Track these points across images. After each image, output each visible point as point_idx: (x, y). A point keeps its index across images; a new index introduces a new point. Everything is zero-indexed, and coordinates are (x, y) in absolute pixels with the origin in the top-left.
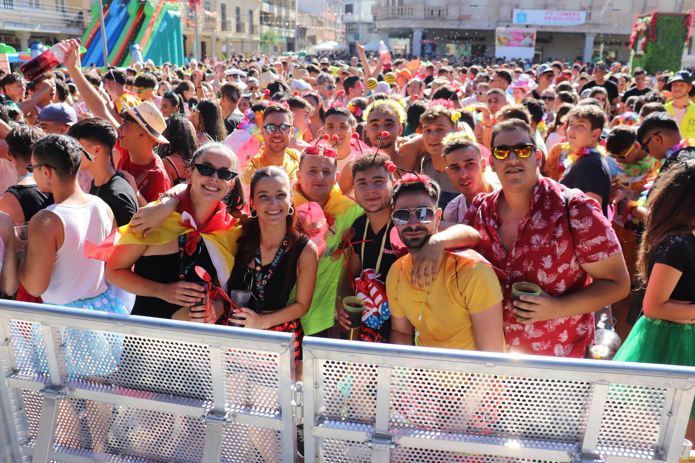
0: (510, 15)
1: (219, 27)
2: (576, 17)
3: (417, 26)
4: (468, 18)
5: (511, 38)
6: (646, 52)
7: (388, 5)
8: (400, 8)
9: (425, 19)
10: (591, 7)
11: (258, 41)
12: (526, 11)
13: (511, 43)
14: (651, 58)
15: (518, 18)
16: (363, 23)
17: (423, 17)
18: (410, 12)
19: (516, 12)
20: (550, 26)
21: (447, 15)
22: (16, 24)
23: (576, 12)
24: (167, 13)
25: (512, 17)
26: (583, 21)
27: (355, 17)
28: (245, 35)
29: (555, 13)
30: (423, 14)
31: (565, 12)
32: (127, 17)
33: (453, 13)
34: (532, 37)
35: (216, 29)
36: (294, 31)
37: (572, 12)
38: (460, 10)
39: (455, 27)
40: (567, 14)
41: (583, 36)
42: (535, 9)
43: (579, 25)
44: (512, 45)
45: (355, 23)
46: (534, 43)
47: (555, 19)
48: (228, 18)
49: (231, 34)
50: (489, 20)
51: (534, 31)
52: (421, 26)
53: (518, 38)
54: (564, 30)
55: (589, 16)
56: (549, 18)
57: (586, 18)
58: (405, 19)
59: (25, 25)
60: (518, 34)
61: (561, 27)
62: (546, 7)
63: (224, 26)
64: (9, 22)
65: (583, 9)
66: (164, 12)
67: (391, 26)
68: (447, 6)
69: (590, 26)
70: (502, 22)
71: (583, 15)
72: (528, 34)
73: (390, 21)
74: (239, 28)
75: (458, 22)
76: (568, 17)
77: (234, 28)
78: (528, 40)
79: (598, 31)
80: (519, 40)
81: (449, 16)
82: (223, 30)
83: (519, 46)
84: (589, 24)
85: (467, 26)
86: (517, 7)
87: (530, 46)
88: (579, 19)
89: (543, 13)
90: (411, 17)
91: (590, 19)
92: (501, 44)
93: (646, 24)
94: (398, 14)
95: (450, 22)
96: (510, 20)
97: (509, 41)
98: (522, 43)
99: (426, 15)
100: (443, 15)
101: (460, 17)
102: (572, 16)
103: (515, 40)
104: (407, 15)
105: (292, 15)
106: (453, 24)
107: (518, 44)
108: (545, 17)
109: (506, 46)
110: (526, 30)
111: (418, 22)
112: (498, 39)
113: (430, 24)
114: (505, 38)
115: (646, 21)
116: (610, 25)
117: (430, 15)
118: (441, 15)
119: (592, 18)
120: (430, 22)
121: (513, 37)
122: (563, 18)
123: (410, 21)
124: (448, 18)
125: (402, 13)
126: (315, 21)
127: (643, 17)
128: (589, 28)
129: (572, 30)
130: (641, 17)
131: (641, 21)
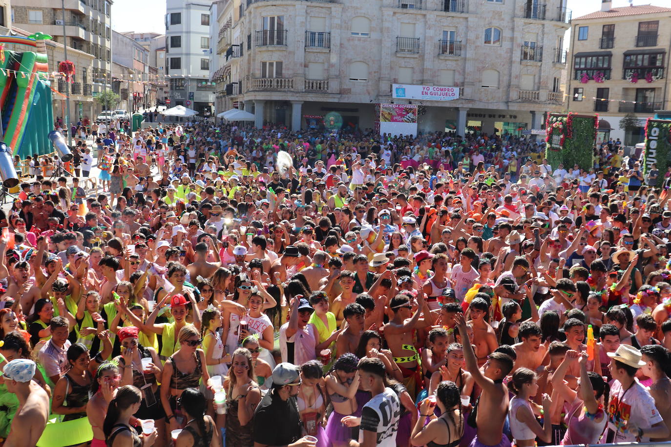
0: (389, 90)
2: (451, 93)
3: (297, 99)
4: (348, 91)
5: (394, 113)
6: (564, 147)
7: (264, 76)
8: (279, 80)
9: (305, 92)
10: (463, 84)
11: (91, 104)
12: (404, 86)
13: (395, 118)
14: (569, 153)
15: (397, 93)
17: (304, 91)
18: (290, 84)
19: (395, 86)
20: (427, 101)
21: (327, 88)
23: (450, 88)
24: (40, 84)
25: (391, 91)
26: (457, 96)
27: (183, 73)
28: (80, 97)
29: (431, 88)
30: (304, 87)
31: (440, 87)
33: (334, 86)
34: (414, 113)
36: (110, 85)
37: (447, 88)
38: (341, 83)
39: (336, 100)
40: (442, 90)
41: (457, 109)
42: (412, 84)
43: (454, 100)
44: (396, 121)
45: (183, 79)
46: (416, 117)
47: (431, 94)
50: (369, 94)
51: (415, 106)
52: (301, 99)
53: (402, 114)
54: (440, 105)
55: (462, 92)
56: (426, 94)
57: (460, 94)
58: (285, 91)
60: (401, 109)
61: (437, 102)
62: (422, 82)
65: (456, 85)
66: (36, 83)
67: (268, 98)
68: (328, 79)
69: (464, 101)
70: (381, 96)
71: (457, 90)
72: (411, 109)
73: (268, 93)
75: (339, 96)
76: (443, 92)
77: (70, 90)
78: (410, 115)
79: (470, 106)
80: (403, 116)
81: (329, 89)
83: (402, 121)
84: (462, 99)
85: (346, 100)
86: (395, 81)
87: (413, 121)
88: (453, 95)
89: (420, 88)
90: (292, 90)
91: (463, 95)
92: (386, 119)
93: (562, 124)
94: (278, 86)
95: (331, 96)
96: (390, 94)
97: (392, 116)
98: (406, 119)
99: (307, 88)
100: (324, 88)
101: (341, 90)
102: (446, 91)
103: (399, 115)
104: (287, 87)
105: (108, 67)
106: (334, 98)
107: (401, 119)
108: (423, 93)
109: (389, 121)
110: (409, 106)
111: (298, 95)
112: (383, 115)
113: (311, 98)
114: (389, 113)
115: (561, 121)
116: (480, 101)
117: (311, 88)
118: (322, 89)
119: (465, 94)
120: (311, 95)
121: (396, 112)
122: (439, 94)
123: (290, 94)
124: (329, 91)
125: (281, 85)
126: (126, 72)
127: (557, 116)
128: (462, 103)
129: (448, 105)
130: (555, 116)
131: (555, 119)
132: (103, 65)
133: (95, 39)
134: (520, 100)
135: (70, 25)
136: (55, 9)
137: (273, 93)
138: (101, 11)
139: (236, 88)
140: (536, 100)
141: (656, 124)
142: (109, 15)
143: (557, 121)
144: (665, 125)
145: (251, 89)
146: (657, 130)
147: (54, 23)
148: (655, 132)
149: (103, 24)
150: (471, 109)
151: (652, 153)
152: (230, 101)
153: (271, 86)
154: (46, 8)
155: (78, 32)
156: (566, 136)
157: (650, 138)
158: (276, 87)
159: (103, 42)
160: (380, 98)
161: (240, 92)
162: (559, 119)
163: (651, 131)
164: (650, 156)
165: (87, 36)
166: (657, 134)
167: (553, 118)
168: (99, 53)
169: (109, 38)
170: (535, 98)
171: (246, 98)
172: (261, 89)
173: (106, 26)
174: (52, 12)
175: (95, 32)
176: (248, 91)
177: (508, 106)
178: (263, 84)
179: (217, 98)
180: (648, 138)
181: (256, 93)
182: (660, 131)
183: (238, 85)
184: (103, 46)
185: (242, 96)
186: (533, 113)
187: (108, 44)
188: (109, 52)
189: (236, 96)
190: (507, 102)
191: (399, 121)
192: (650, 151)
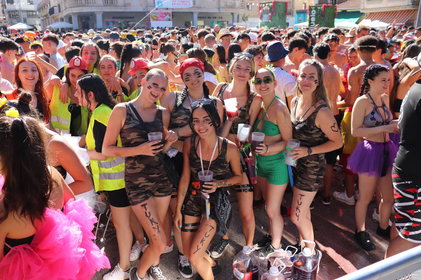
0: (153, 3)
2: (188, 4)
3: (99, 10)
4: (129, 4)
5: (158, 16)
6: (272, 20)
9: (104, 6)
15: (158, 4)
16: (23, 11)
17: (102, 5)
18: (94, 2)
19: (156, 1)
20: (176, 9)
21: (117, 3)
23: (188, 1)
25: (154, 3)
26: (192, 5)
29: (177, 1)
30: (102, 3)
34: (169, 15)
37: (186, 1)
39: (122, 10)
41: (192, 13)
43: (190, 8)
44: (160, 20)
46: (171, 18)
47: (177, 4)
50: (142, 5)
51: (170, 11)
52: (101, 11)
54: (182, 11)
56: (175, 4)
57: (193, 4)
58: (91, 6)
60: (162, 13)
61: (181, 9)
69: (196, 8)
70: (149, 7)
71: (191, 2)
72: (168, 13)
73: (80, 8)
75: (124, 8)
76: (184, 3)
78: (168, 17)
79: (200, 11)
80: (163, 17)
83: (163, 20)
84: (195, 7)
85: (128, 10)
87: (169, 20)
88: (190, 4)
90: (95, 5)
91: (195, 4)
92: (154, 19)
93: (269, 7)
94: (86, 3)
95: (119, 8)
96: (154, 5)
97: (157, 18)
98: (165, 19)
99: (104, 3)
100: (114, 3)
101: (125, 4)
102: (186, 3)
103: (161, 17)
104: (92, 3)
106: (121, 9)
107: (163, 19)
108: (172, 4)
109: (156, 20)
110: (166, 11)
111: (99, 8)
112: (152, 17)
113: (108, 9)
114: (155, 16)
115: (268, 5)
116: (205, 8)
117: (106, 3)
118: (113, 3)
119: (196, 4)
120: (107, 8)
121: (160, 15)
122: (182, 4)
123: (94, 8)
124: (118, 5)
125: (88, 3)
127: (265, 3)
128: (195, 9)
129: (187, 11)
130: (263, 4)
131: (264, 5)
134: (225, 7)
137: (83, 8)
139: (56, 9)
140: (234, 6)
141: (313, 8)
143: (265, 6)
144: (319, 8)
145: (68, 7)
146: (315, 11)
148: (314, 12)
150: (200, 13)
151: (312, 24)
152: (53, 20)
153: (81, 3)
156: (272, 13)
157: (311, 16)
158: (85, 4)
160: (148, 8)
161: (60, 11)
162: (267, 4)
163: (311, 12)
164: (312, 26)
166: (315, 13)
167: (262, 5)
170: (233, 5)
171: (64, 13)
172: (75, 6)
176: (66, 8)
177: (220, 10)
178: (76, 2)
179: (42, 20)
180: (310, 16)
181: (72, 9)
182: (317, 11)
183: (58, 7)
185: (61, 13)
186: (232, 14)
189: (57, 14)
190: (219, 8)
191: (162, 20)
192: (312, 23)
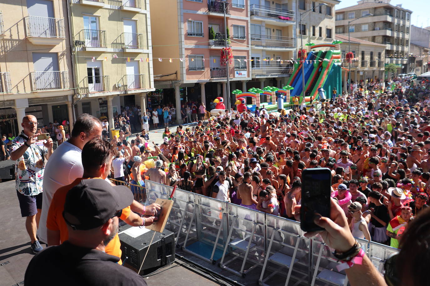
1: (360, 65)
11: (383, 71)
22: (260, 75)
24: (334, 65)
28: (375, 68)
32: (312, 67)
35: (358, 66)
36: (407, 59)
48: (365, 59)
49: (367, 68)
59: (264, 75)
63: (363, 64)
64: (257, 75)
66: (332, 64)
74: (372, 64)
77: (369, 65)
82: (362, 66)
105: (406, 49)
126: (422, 50)
132: (403, 48)
133: (398, 35)
135: (383, 29)
136: (375, 23)
138: (404, 18)
142: (409, 20)
147: (374, 30)
149: (404, 25)
154: (370, 23)
155: (386, 32)
159: (403, 36)
165: (393, 34)
168: (401, 42)
169: (408, 32)
173: (406, 26)
174: (373, 24)
175: (398, 31)
184: (403, 38)
187: (407, 37)
188: (407, 41)
